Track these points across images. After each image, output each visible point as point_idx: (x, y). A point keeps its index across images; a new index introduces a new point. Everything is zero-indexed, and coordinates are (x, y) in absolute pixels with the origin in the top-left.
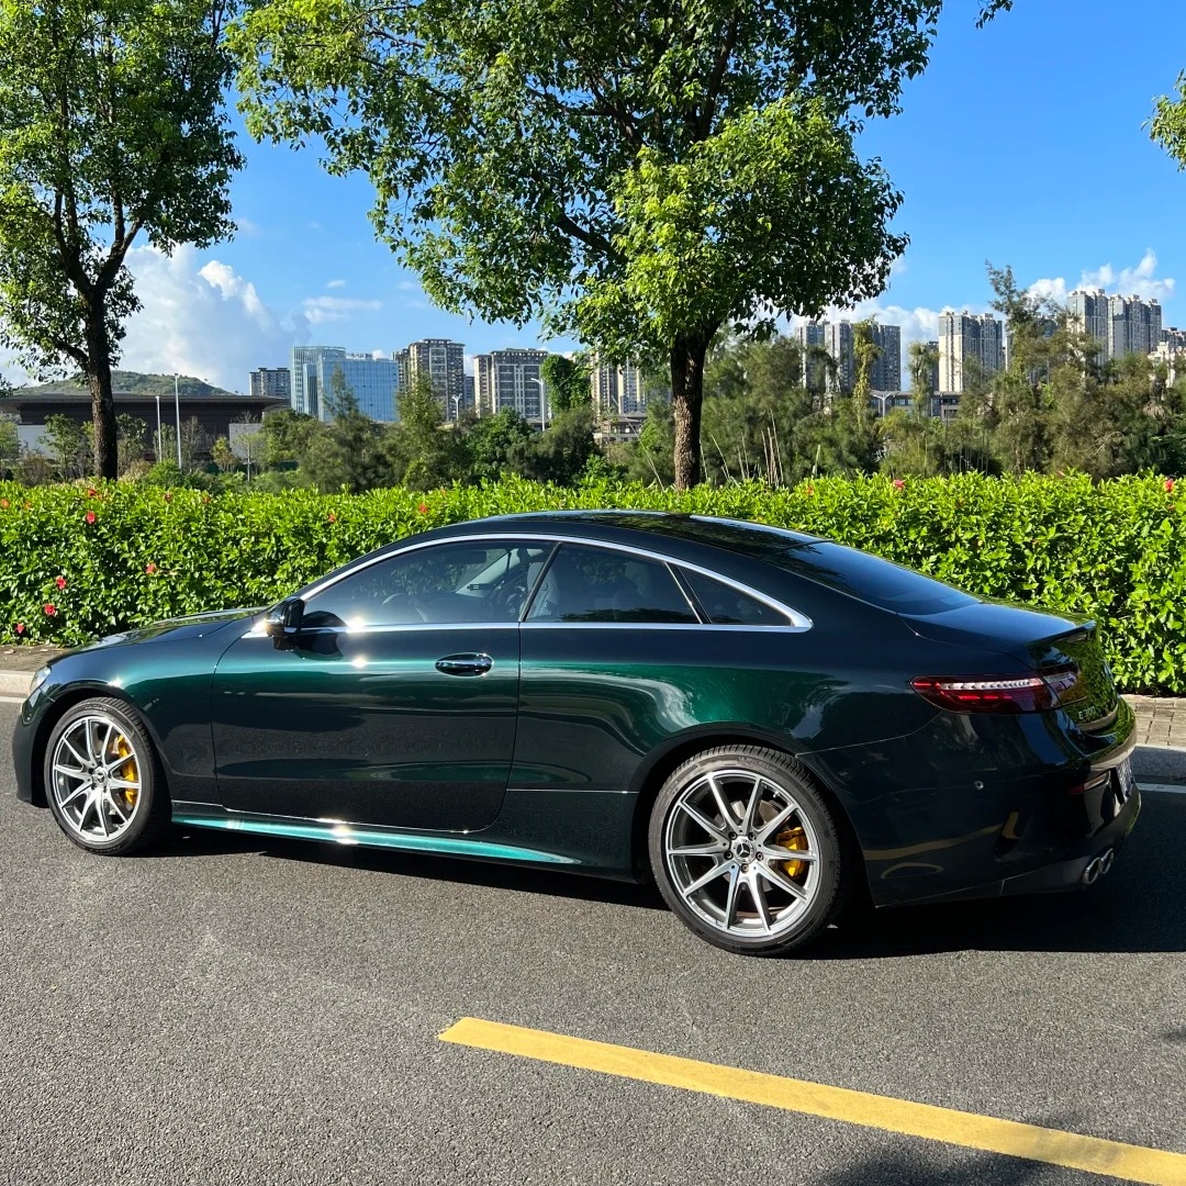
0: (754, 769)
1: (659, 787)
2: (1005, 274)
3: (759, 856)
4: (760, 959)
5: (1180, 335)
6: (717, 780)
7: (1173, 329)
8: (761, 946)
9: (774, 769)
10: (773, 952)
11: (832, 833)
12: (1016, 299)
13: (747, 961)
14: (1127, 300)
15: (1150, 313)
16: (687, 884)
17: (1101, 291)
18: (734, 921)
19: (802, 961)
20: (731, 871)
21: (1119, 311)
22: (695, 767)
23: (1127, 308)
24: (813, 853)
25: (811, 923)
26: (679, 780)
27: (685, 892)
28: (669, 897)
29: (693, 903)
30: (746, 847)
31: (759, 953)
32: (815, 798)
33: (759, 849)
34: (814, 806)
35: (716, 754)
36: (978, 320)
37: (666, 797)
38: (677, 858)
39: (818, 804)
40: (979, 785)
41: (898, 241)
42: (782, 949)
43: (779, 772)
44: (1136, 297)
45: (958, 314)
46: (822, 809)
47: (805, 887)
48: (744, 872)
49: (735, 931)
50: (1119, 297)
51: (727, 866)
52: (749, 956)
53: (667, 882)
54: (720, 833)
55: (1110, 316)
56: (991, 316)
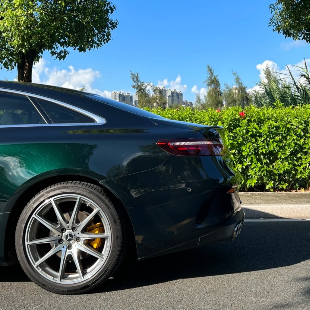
0: (77, 192)
1: (23, 208)
2: (136, 75)
3: (78, 239)
4: (78, 295)
5: (188, 103)
6: (55, 201)
7: (186, 101)
8: (79, 288)
9: (88, 191)
10: (85, 290)
11: (118, 221)
12: (139, 84)
13: (71, 297)
14: (172, 91)
15: (179, 96)
16: (36, 260)
17: (164, 87)
18: (63, 277)
19: (100, 294)
20: (62, 249)
21: (170, 94)
22: (43, 195)
23: (172, 93)
24: (108, 233)
25: (106, 271)
26: (34, 203)
27: (35, 265)
28: (26, 268)
29: (40, 270)
30: (71, 235)
31: (77, 292)
32: (109, 204)
33: (78, 236)
34: (109, 208)
35: (56, 187)
36: (125, 95)
37: (27, 213)
38: (31, 246)
39: (111, 206)
40: (189, 189)
41: (114, 23)
42: (90, 288)
43: (91, 192)
44: (175, 90)
45: (118, 92)
46: (113, 209)
47: (103, 252)
48: (69, 249)
49: (65, 282)
50: (170, 90)
51: (60, 247)
52: (71, 294)
53: (25, 260)
54: (57, 229)
55: (167, 96)
56: (129, 94)
